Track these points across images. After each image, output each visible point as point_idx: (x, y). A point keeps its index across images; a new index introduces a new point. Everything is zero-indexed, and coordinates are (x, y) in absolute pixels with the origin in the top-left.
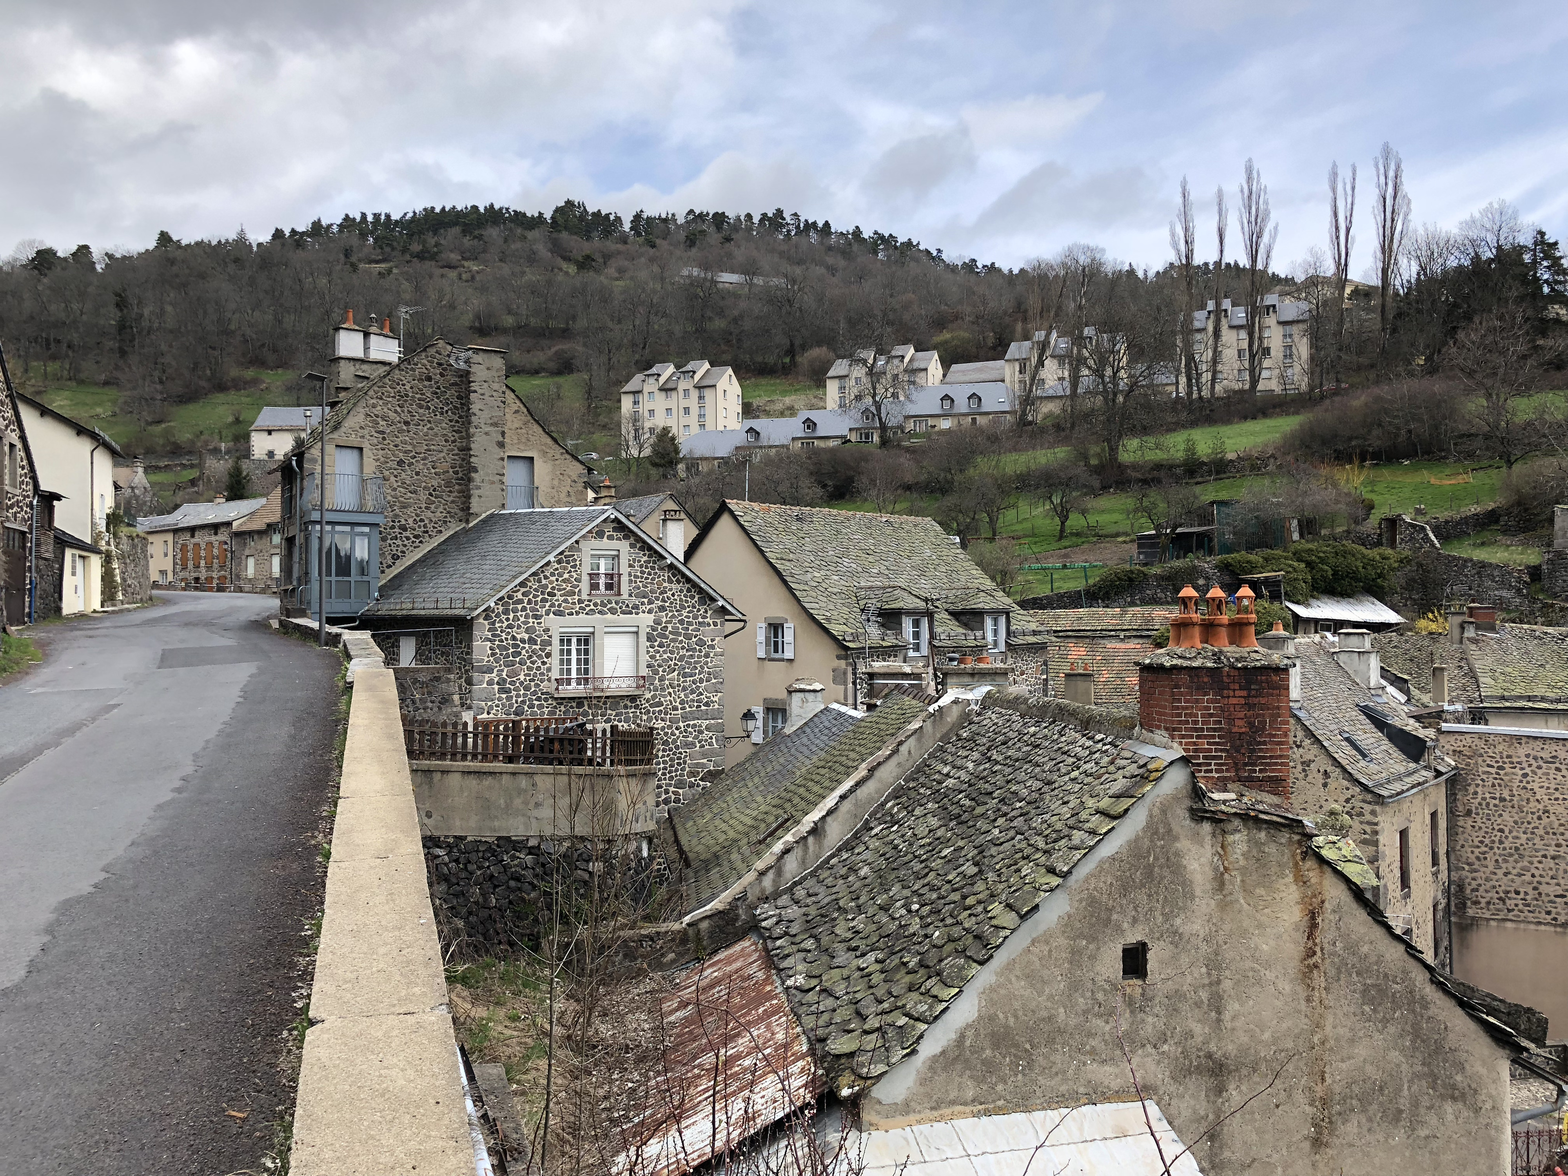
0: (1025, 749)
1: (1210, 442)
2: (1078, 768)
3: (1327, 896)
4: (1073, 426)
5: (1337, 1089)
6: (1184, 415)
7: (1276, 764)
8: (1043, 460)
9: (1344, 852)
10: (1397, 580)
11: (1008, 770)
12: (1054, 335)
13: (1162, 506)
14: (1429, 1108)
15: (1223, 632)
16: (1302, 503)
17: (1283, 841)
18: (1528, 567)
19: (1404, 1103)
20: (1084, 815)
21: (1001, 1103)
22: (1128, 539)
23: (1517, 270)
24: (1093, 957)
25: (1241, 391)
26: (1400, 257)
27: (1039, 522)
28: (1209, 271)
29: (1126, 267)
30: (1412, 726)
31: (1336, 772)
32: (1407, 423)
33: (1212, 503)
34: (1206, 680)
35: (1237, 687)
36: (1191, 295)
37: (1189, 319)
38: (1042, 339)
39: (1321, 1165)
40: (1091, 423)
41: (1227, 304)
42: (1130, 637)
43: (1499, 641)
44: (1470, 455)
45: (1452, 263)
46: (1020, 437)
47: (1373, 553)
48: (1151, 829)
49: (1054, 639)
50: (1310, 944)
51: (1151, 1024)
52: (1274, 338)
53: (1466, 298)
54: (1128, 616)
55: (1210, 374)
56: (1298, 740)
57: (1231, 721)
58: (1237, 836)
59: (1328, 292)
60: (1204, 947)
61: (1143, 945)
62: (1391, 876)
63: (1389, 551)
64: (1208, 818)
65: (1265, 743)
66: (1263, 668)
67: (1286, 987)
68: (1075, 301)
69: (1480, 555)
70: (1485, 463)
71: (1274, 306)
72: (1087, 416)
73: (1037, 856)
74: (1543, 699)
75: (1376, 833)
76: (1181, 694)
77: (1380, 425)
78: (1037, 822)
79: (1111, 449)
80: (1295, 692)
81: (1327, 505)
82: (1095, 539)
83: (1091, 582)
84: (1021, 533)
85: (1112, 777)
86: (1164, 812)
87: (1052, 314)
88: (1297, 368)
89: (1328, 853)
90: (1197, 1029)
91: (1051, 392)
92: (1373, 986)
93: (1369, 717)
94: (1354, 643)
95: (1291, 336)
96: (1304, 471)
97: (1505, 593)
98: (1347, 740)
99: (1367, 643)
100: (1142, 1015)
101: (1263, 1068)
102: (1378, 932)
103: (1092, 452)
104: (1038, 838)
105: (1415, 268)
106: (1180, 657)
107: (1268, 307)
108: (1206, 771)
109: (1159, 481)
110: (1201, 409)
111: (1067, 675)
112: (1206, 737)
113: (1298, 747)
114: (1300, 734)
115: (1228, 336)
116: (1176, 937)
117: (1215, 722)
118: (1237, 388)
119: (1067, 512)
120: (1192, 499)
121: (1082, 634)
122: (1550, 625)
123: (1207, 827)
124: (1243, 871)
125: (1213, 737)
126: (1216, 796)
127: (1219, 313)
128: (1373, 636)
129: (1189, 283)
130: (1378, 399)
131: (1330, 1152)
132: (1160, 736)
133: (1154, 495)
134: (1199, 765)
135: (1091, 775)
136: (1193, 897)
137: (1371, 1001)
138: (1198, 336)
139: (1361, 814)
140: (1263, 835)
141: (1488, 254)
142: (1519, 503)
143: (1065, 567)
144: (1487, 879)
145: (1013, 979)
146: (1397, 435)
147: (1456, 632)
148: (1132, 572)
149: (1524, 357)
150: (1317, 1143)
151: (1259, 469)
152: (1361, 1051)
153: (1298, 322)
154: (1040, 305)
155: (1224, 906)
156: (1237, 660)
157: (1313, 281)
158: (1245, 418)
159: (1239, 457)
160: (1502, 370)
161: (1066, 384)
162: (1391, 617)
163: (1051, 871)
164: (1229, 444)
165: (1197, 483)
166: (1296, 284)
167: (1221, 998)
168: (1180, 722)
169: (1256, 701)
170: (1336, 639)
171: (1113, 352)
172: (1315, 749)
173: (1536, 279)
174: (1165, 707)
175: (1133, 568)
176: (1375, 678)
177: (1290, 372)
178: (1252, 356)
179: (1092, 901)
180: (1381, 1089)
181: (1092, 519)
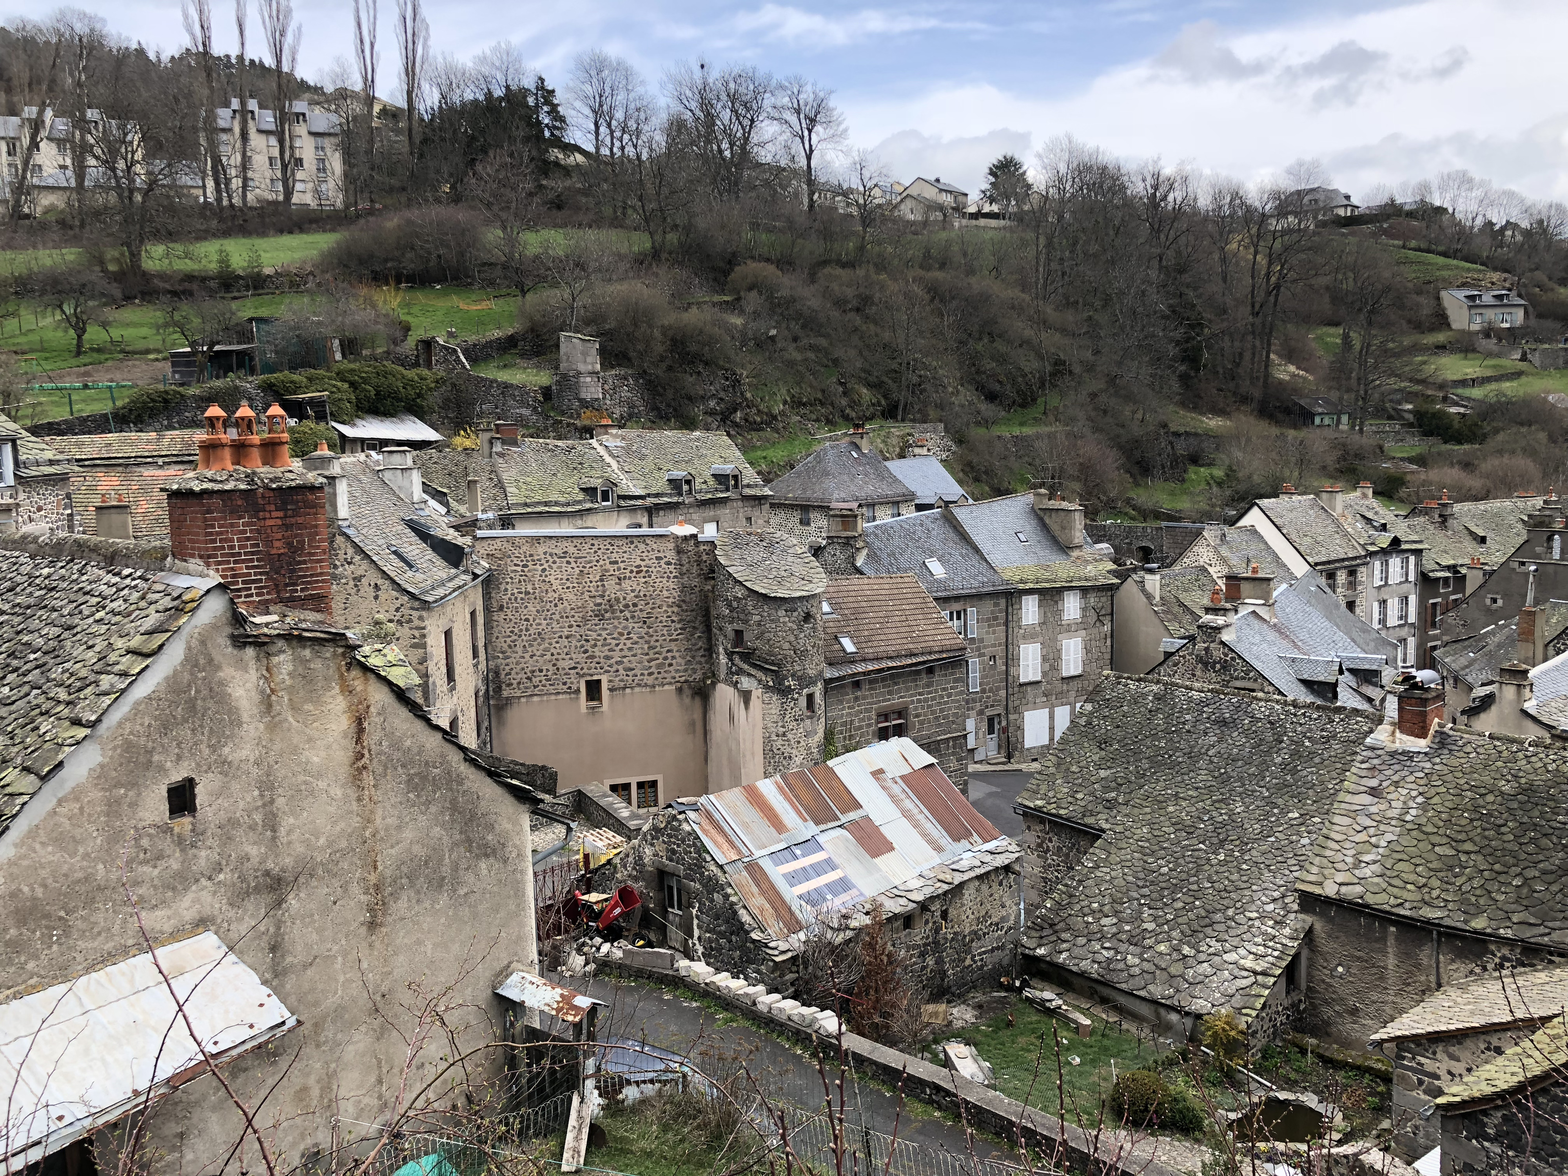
0: (38, 593)
1: (244, 255)
2: (104, 608)
3: (372, 701)
4: (82, 226)
5: (388, 873)
6: (214, 223)
7: (317, 582)
8: (48, 262)
9: (389, 658)
10: (434, 399)
11: (17, 619)
12: (49, 113)
13: (196, 321)
14: (467, 869)
15: (256, 453)
16: (343, 323)
17: (328, 655)
18: (541, 388)
19: (446, 870)
20: (112, 658)
21: (32, 982)
22: (160, 356)
23: (523, 111)
24: (133, 805)
25: (275, 203)
26: (422, 83)
27: (49, 335)
28: (232, 66)
29: (134, 46)
30: (452, 535)
31: (385, 584)
32: (437, 248)
33: (251, 320)
34: (239, 502)
35: (273, 507)
36: (211, 88)
37: (211, 117)
38: (34, 116)
39: (377, 944)
40: (105, 222)
41: (253, 105)
42: (169, 463)
43: (521, 454)
44: (492, 283)
45: (469, 96)
46: (15, 232)
47: (411, 374)
48: (191, 661)
49: (77, 469)
50: (359, 747)
51: (204, 857)
52: (306, 148)
53: (483, 131)
54: (166, 441)
55: (240, 181)
56: (349, 557)
57: (269, 543)
58: (282, 657)
59: (357, 108)
60: (255, 771)
61: (190, 783)
62: (438, 673)
63: (425, 372)
64: (250, 643)
65: (305, 562)
66: (299, 488)
67: (337, 792)
68: (72, 75)
69: (503, 376)
70: (504, 291)
71: (304, 115)
72: (98, 214)
73: (58, 709)
74: (557, 504)
75: (424, 636)
76: (215, 519)
77: (412, 249)
78: (56, 673)
79: (132, 254)
80: (343, 511)
81: (366, 325)
82: (121, 356)
83: (119, 403)
84: (26, 348)
85: (143, 613)
86: (203, 643)
87: (44, 87)
88: (331, 184)
89: (374, 661)
90: (253, 851)
91: (51, 182)
92: (416, 774)
93: (414, 529)
94: (396, 459)
95: (323, 149)
96: (344, 289)
97: (525, 412)
98: (395, 553)
99: (409, 461)
100: (194, 851)
101: (320, 872)
102: (419, 725)
103: (109, 256)
104: (59, 689)
105: (436, 96)
106: (211, 481)
107: (297, 115)
108: (246, 596)
109: (191, 294)
110: (234, 217)
111: (98, 509)
112: (243, 561)
113: (349, 563)
114: (350, 551)
115: (257, 141)
116: (224, 766)
117: (252, 546)
118: (270, 198)
119: (84, 323)
120: (228, 316)
121: (113, 462)
122: (560, 438)
123: (250, 652)
124: (291, 689)
125: (252, 560)
126: (258, 620)
127: (244, 114)
128: (415, 453)
129: (209, 75)
130: (409, 222)
131: (384, 930)
132: (196, 564)
133: (185, 309)
134: (239, 590)
135: (119, 613)
136: (240, 724)
137: (415, 789)
138: (224, 137)
139: (410, 621)
140: (307, 653)
141: (498, 92)
142: (532, 330)
143: (86, 387)
144: (518, 663)
145: (38, 847)
146: (428, 261)
147: (486, 446)
148: (166, 392)
149: (531, 194)
150: (372, 925)
151: (299, 286)
152: (408, 834)
153: (330, 135)
154: (27, 75)
155: (273, 727)
156: (271, 480)
157: (343, 94)
158: (281, 231)
159: (277, 272)
160: (514, 205)
161: (69, 173)
162: (430, 435)
163: (77, 722)
164: (265, 258)
165: (235, 298)
166: (324, 94)
167: (275, 816)
168: (215, 549)
169: (293, 520)
170: (381, 457)
171: (124, 142)
172: (365, 564)
173: (539, 123)
174: (198, 534)
175: (168, 388)
176: (418, 493)
177: (324, 187)
178: (284, 167)
179: (128, 746)
180: (426, 863)
181: (116, 333)
